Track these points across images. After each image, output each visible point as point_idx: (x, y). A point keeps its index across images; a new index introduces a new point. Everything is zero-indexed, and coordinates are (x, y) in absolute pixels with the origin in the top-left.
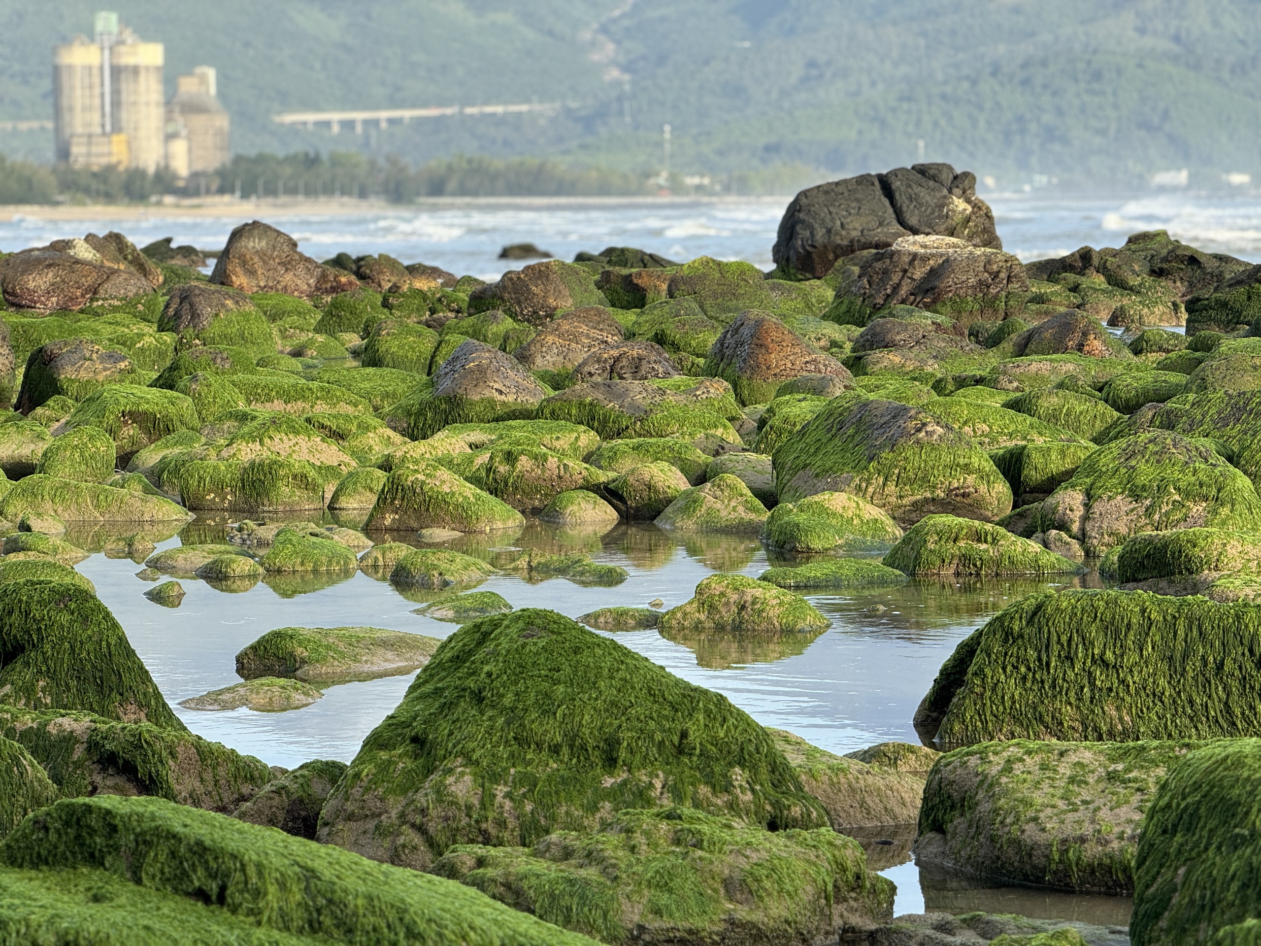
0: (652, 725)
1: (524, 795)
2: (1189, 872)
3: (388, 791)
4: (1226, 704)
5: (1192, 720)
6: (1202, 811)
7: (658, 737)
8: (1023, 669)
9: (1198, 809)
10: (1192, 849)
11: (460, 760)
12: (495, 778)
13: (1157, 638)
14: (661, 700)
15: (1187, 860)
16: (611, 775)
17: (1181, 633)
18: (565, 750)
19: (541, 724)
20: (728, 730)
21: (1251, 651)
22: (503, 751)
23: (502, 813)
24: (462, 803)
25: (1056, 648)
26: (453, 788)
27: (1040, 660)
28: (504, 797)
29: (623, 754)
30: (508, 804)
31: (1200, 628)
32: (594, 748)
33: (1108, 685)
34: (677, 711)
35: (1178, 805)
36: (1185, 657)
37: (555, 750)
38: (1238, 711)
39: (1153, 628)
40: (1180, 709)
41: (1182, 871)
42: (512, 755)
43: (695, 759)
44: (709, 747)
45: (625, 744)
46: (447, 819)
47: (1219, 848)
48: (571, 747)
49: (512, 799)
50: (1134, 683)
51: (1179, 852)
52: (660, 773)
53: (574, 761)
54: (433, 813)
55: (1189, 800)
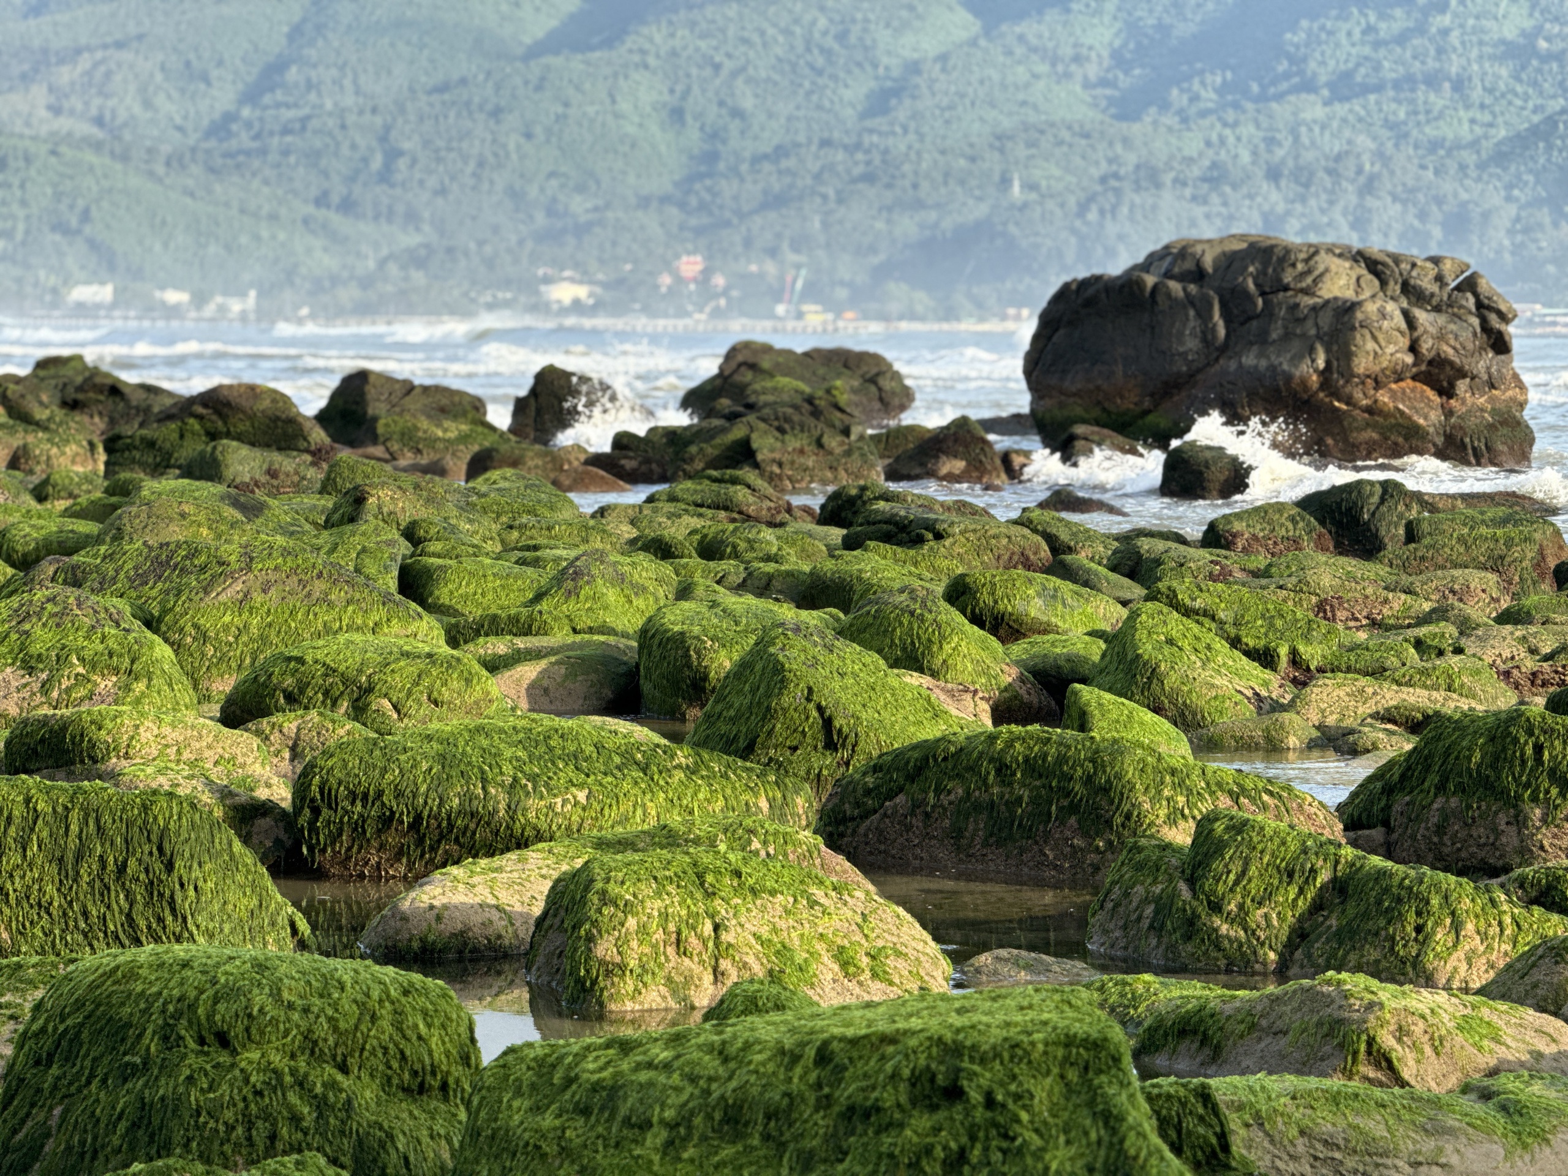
2: (66, 1111)
6: (85, 1035)
9: (79, 1033)
10: (70, 1084)
15: (65, 1097)
17: (74, 828)
31: (98, 820)
35: (55, 1029)
39: (40, 822)
41: (57, 1111)
47: (104, 1081)
51: (55, 1087)
55: (69, 1022)
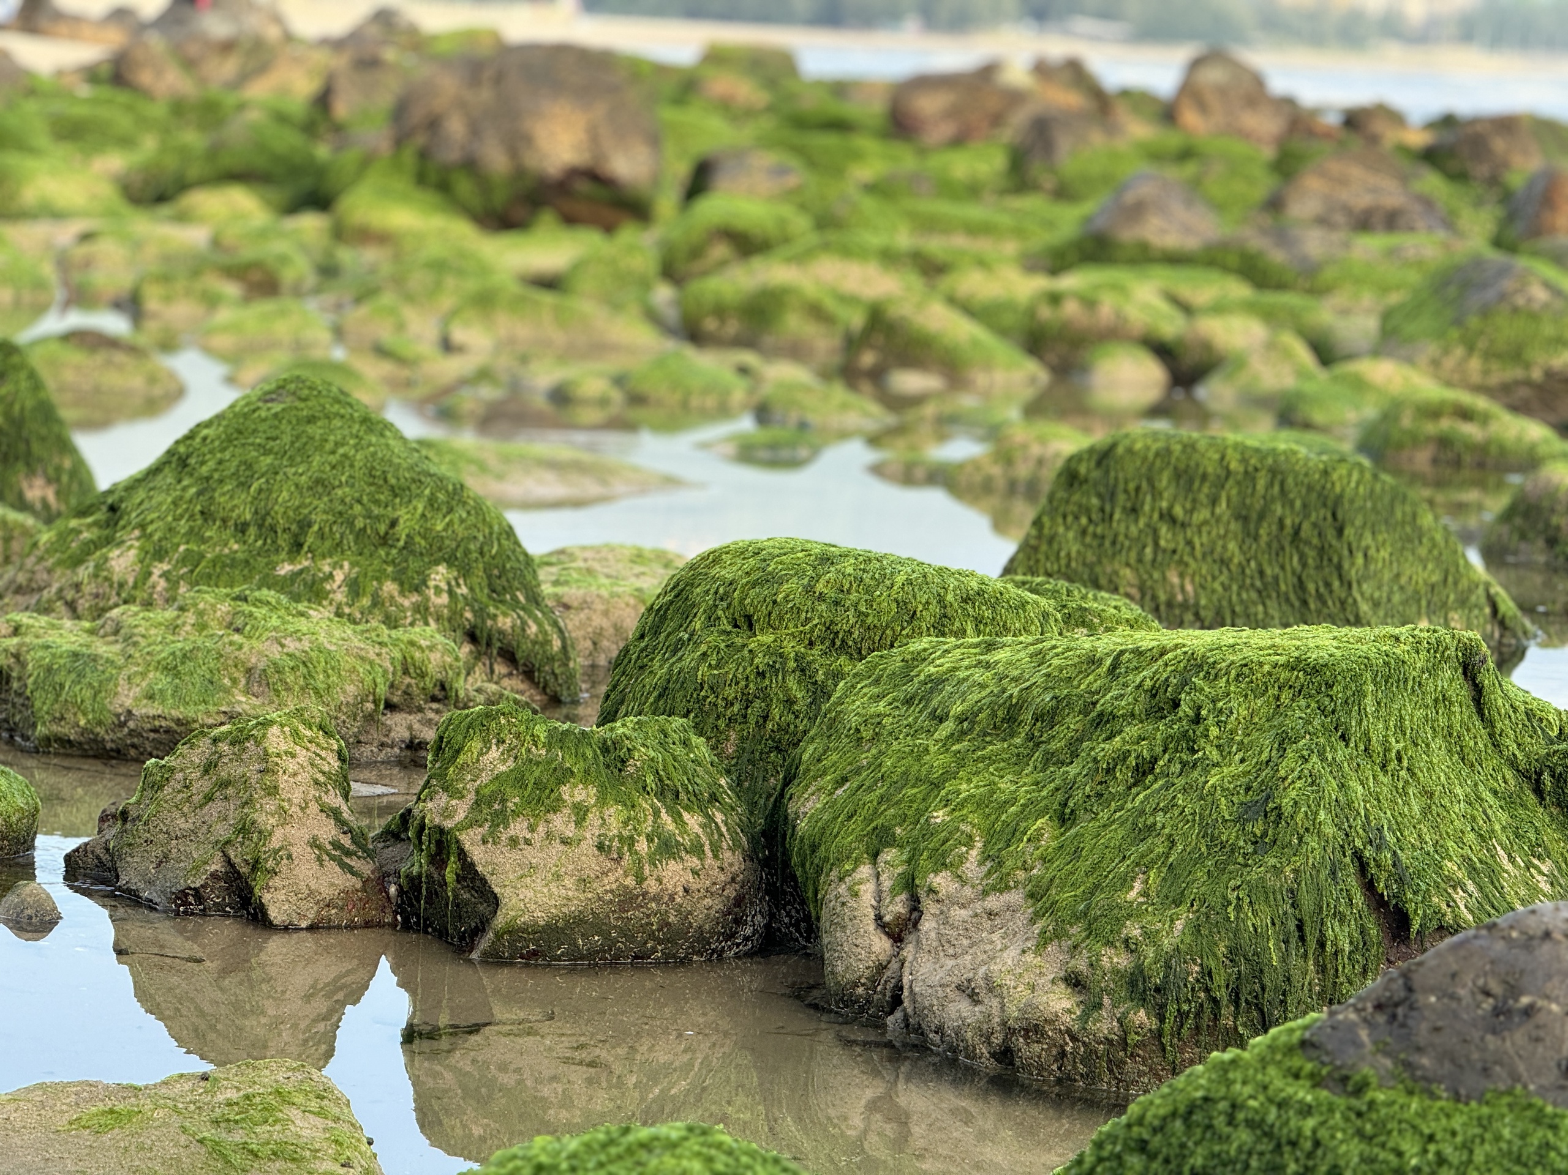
0: (358, 508)
1: (182, 577)
3: (60, 563)
4: (1300, 579)
5: (1259, 592)
7: (359, 523)
8: (1084, 521)
11: (137, 533)
12: (160, 554)
13: (1234, 492)
14: (381, 482)
16: (292, 561)
18: (252, 531)
19: (232, 497)
20: (450, 524)
21: (1334, 515)
22: (183, 526)
23: (151, 594)
24: (115, 578)
25: (1121, 498)
26: (113, 563)
27: (1102, 510)
28: (160, 576)
29: (310, 539)
30: (162, 584)
32: (284, 530)
33: (1172, 546)
34: (396, 496)
36: (1261, 517)
37: (242, 528)
38: (1311, 587)
40: (1248, 581)
42: (191, 529)
43: (394, 551)
44: (417, 539)
45: (316, 528)
46: (97, 596)
48: (260, 526)
49: (168, 580)
50: (1202, 545)
52: (346, 565)
53: (260, 543)
54: (88, 589)
